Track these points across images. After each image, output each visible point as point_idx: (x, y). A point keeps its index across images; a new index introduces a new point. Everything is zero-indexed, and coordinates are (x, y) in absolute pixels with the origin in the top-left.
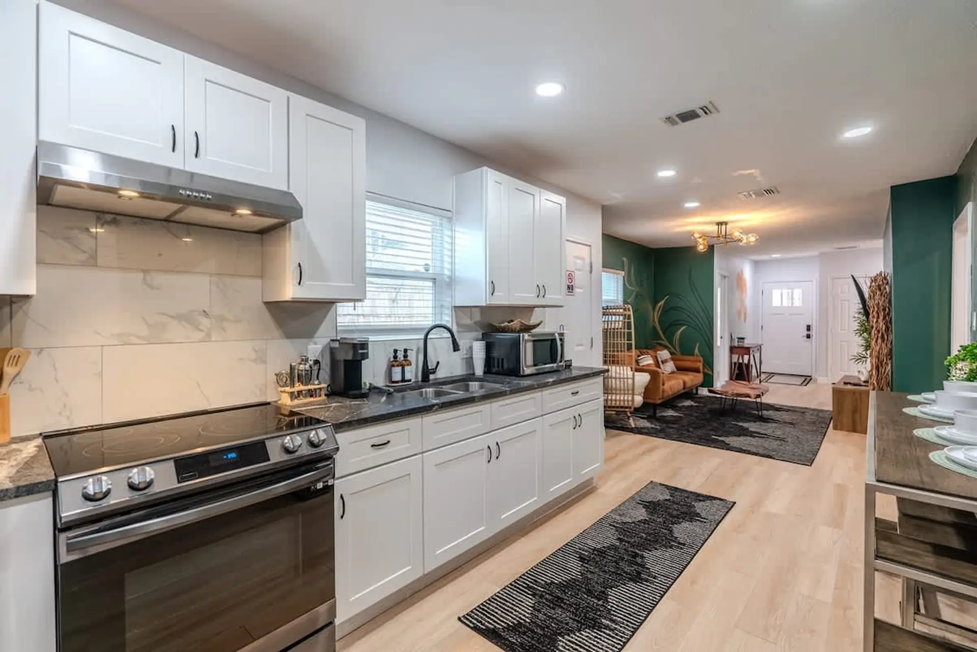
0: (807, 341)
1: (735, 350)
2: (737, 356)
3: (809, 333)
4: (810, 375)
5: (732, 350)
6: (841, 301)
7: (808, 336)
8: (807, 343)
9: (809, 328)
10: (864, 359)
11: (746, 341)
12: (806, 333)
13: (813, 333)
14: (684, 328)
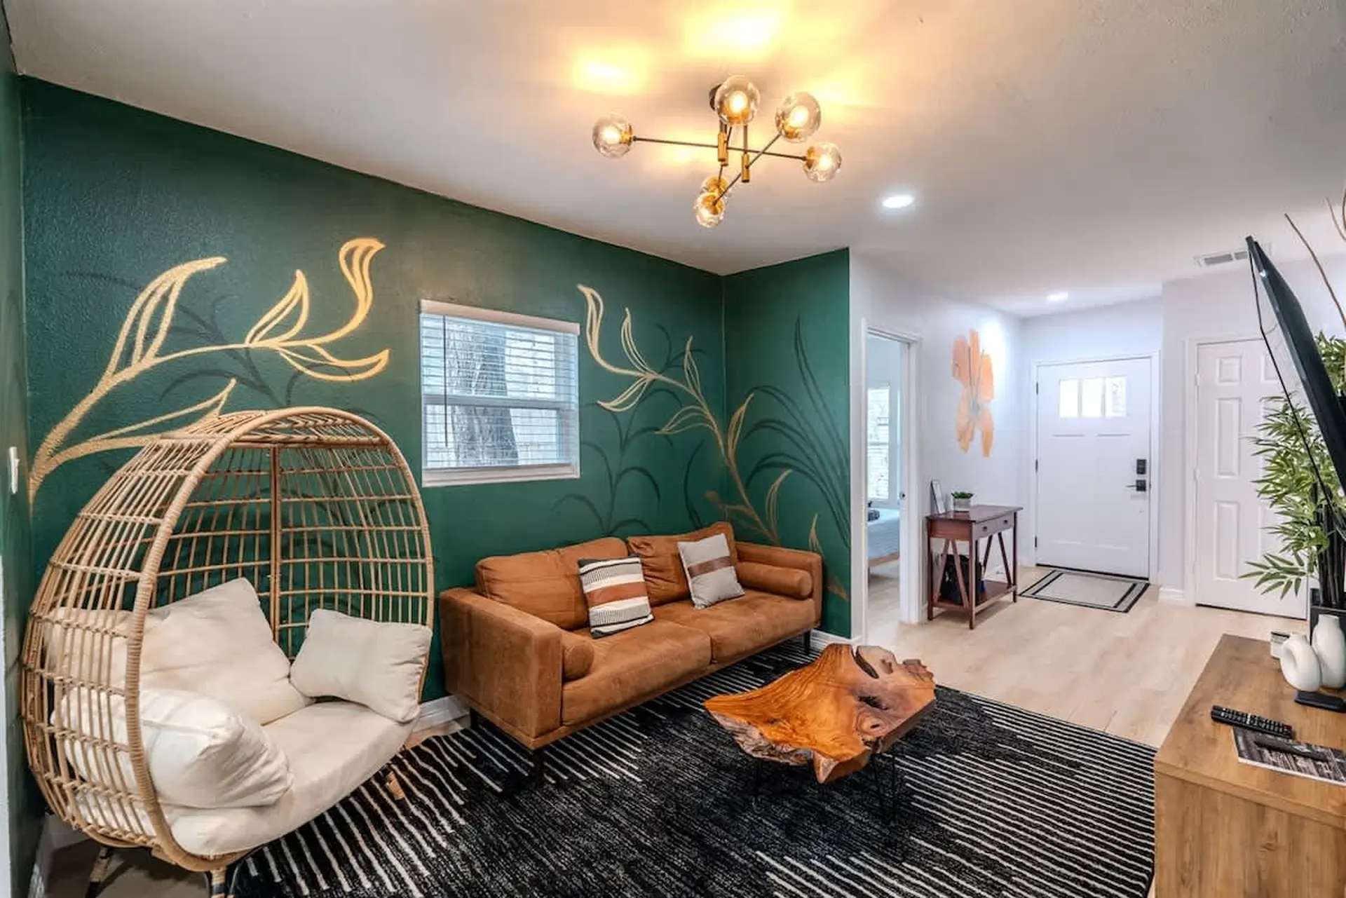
0: (1133, 497)
1: (940, 527)
2: (943, 541)
3: (1141, 477)
4: (1146, 576)
5: (932, 525)
6: (1220, 399)
7: (1141, 487)
8: (1140, 499)
9: (1141, 467)
10: (1293, 578)
11: (973, 501)
12: (1135, 477)
13: (1152, 477)
14: (785, 474)
